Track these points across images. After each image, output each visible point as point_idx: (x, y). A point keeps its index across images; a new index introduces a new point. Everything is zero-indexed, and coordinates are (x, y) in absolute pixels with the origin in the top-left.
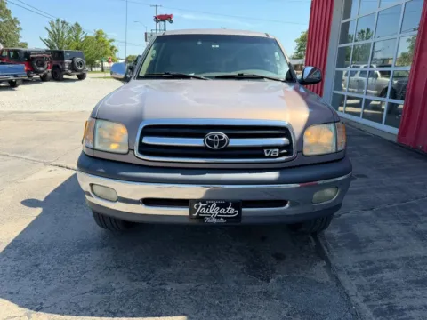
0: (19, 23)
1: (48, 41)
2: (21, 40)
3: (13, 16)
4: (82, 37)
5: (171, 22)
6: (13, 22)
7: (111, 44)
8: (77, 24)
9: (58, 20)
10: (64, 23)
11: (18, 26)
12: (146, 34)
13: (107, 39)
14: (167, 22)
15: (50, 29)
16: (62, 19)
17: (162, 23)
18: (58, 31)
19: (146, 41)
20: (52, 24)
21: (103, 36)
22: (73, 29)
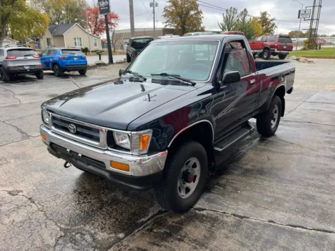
0: (201, 12)
1: (222, 25)
3: (199, 9)
4: (247, 19)
6: (199, 12)
7: (272, 22)
8: (245, 10)
10: (235, 9)
11: (202, 15)
12: (300, 11)
13: (270, 18)
15: (225, 15)
16: (233, 7)
18: (230, 16)
19: (299, 17)
20: (227, 11)
21: (267, 16)
22: (242, 13)
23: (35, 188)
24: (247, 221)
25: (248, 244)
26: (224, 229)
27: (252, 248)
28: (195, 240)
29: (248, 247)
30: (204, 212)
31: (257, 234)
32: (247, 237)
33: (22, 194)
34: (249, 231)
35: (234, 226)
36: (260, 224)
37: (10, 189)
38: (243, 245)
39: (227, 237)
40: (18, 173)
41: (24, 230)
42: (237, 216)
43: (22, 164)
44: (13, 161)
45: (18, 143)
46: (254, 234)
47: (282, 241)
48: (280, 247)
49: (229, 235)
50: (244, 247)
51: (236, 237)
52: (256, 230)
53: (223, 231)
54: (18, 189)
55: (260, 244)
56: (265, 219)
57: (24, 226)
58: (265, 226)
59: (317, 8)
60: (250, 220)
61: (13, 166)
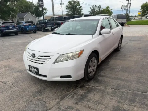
0: (82, 7)
1: (90, 12)
2: (82, 13)
3: (81, 5)
4: (101, 9)
6: (81, 7)
7: (111, 11)
8: (100, 6)
9: (94, 5)
10: (96, 5)
11: (82, 8)
12: (122, 6)
13: (110, 9)
15: (91, 8)
18: (94, 8)
19: (122, 8)
20: (92, 6)
21: (109, 8)
22: (98, 7)
23: (15, 80)
24: (118, 91)
25: (122, 102)
26: (108, 95)
27: (124, 104)
28: (96, 101)
30: (97, 88)
31: (125, 97)
32: (120, 98)
33: (9, 83)
34: (121, 95)
35: (113, 93)
36: (125, 92)
37: (3, 81)
38: (119, 102)
39: (111, 99)
40: (6, 73)
41: (11, 100)
42: (113, 89)
43: (8, 69)
44: (4, 68)
45: (6, 61)
46: (123, 97)
47: (138, 100)
48: (137, 102)
49: (112, 98)
50: (120, 103)
51: (115, 98)
52: (124, 95)
53: (108, 96)
54: (7, 81)
55: (127, 102)
56: (126, 90)
57: (10, 98)
58: (127, 93)
59: (129, 5)
60: (120, 90)
61: (4, 71)
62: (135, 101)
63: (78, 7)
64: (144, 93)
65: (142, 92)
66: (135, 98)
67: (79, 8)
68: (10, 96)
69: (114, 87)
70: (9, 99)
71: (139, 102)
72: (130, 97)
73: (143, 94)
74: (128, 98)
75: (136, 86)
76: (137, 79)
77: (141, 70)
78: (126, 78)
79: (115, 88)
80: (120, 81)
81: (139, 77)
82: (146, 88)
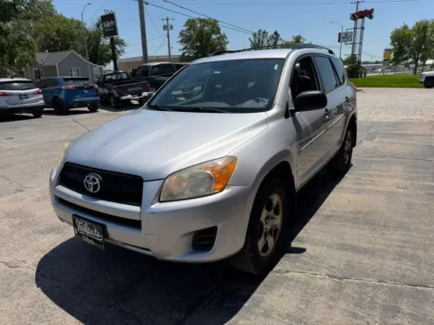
0: (225, 37)
3: (222, 32)
4: (279, 43)
5: (371, 17)
8: (276, 33)
9: (260, 31)
10: (264, 32)
11: (226, 40)
12: (340, 34)
14: (366, 18)
15: (252, 39)
16: (263, 30)
17: (360, 20)
18: (259, 40)
19: (339, 41)
20: (254, 35)
21: (301, 40)
22: (272, 37)
24: (349, 283)
25: (361, 314)
26: (322, 295)
27: (368, 319)
29: (363, 318)
30: (290, 274)
31: (369, 300)
32: (356, 305)
33: (26, 265)
34: (356, 296)
35: (334, 290)
36: (369, 286)
37: (7, 259)
38: (355, 316)
39: (330, 307)
40: (16, 236)
41: (36, 317)
42: (334, 277)
43: (20, 224)
44: (5, 221)
45: (10, 197)
46: (364, 299)
47: (405, 307)
48: (404, 314)
49: (331, 304)
50: (356, 318)
51: (342, 304)
52: (365, 293)
53: (322, 299)
54: (20, 259)
55: (377, 313)
56: (371, 279)
57: (35, 311)
58: (375, 287)
59: (359, 31)
60: (352, 280)
61: (7, 228)
62: (399, 312)
63: (214, 37)
64: (419, 288)
65: (415, 284)
66: (397, 304)
67: (218, 38)
68: (33, 306)
69: (334, 270)
70: (31, 314)
71: (408, 314)
72: (382, 298)
73: (419, 291)
74: (376, 303)
75: (397, 268)
76: (398, 246)
77: (406, 220)
78: (366, 246)
79: (340, 276)
80: (351, 254)
81: (404, 242)
82: (425, 271)
